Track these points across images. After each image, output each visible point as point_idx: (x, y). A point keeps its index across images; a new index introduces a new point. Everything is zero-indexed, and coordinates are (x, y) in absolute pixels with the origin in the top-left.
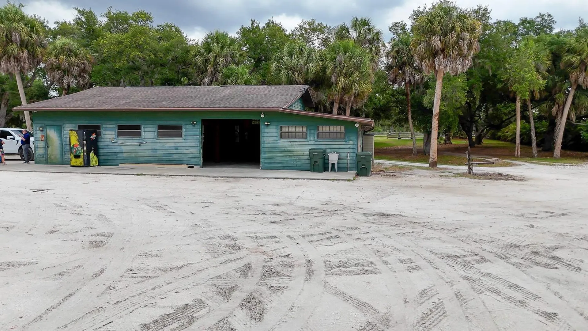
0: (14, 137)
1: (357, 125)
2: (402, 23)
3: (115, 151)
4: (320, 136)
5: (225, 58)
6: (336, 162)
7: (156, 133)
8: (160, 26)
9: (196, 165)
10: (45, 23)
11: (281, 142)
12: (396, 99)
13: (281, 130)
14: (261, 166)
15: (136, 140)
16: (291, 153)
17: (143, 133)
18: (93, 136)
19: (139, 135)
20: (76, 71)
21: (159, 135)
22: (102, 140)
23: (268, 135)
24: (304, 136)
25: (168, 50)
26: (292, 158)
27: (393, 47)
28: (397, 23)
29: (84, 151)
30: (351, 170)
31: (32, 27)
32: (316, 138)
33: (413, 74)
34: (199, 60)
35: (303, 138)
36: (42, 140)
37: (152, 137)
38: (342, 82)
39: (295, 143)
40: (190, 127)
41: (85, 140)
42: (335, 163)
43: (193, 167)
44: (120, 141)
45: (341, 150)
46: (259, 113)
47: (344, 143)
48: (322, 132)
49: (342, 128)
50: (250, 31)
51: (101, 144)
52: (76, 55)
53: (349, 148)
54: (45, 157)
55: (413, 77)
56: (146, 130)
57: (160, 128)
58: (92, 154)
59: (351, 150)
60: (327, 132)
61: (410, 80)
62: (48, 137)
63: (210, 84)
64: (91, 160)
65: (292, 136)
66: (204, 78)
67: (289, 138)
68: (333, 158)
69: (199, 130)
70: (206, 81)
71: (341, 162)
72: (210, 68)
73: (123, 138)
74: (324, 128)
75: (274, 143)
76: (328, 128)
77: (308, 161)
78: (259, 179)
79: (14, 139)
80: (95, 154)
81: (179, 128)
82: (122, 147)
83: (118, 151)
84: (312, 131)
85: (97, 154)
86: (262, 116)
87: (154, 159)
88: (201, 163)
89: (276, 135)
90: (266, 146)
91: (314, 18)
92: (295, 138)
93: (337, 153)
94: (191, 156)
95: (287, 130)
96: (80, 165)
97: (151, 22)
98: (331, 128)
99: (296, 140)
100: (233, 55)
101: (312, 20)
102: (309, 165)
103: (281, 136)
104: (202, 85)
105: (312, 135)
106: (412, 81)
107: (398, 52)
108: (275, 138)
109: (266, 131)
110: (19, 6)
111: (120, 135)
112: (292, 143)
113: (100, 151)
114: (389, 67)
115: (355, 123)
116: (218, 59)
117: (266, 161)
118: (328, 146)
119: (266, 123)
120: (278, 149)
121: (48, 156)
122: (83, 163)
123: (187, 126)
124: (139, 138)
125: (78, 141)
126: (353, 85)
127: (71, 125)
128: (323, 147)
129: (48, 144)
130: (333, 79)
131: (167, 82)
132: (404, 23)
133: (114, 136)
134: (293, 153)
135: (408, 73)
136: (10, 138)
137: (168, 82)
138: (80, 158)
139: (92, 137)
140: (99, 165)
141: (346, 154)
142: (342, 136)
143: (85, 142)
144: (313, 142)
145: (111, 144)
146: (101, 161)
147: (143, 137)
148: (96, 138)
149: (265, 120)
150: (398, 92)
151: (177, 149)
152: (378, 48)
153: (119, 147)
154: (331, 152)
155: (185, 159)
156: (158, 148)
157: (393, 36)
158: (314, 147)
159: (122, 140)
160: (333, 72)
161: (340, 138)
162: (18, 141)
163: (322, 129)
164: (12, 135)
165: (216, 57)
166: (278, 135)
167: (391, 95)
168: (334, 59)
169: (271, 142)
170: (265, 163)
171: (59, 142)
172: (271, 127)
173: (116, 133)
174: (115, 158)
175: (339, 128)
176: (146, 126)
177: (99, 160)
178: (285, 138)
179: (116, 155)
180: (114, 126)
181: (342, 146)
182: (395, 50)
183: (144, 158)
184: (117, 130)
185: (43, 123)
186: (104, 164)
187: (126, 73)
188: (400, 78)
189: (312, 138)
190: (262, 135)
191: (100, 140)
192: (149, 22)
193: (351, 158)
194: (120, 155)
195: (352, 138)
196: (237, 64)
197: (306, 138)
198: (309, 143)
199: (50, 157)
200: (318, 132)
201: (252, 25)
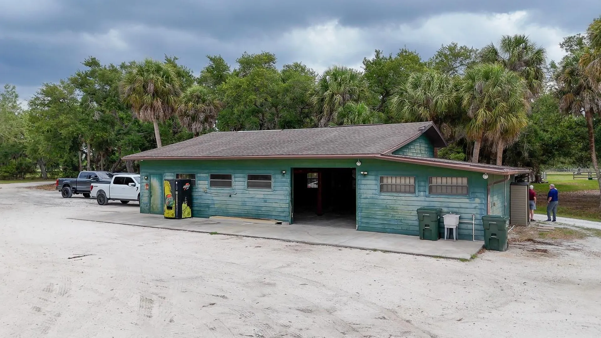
0: (135, 184)
1: (485, 177)
2: (578, 36)
3: (207, 202)
4: (434, 190)
5: (343, 95)
6: (454, 227)
7: (246, 184)
8: (287, 66)
9: (284, 221)
10: (190, 73)
11: (382, 197)
12: (576, 132)
13: (381, 181)
14: (357, 226)
15: (227, 190)
16: (394, 212)
17: (233, 184)
18: (187, 186)
19: (229, 185)
20: (202, 117)
21: (250, 186)
22: (197, 190)
23: (365, 187)
24: (412, 191)
25: (287, 91)
26: (396, 218)
27: (564, 67)
28: (571, 37)
29: (175, 201)
30: (477, 238)
31: (167, 77)
32: (427, 193)
33: (596, 101)
34: (315, 99)
35: (410, 192)
36: (146, 189)
37: (242, 187)
38: (482, 115)
39: (399, 198)
40: (279, 177)
41: (177, 191)
42: (453, 229)
43: (280, 223)
44: (212, 191)
45: (462, 211)
46: (356, 160)
47: (467, 201)
48: (436, 185)
49: (465, 181)
50: (375, 63)
51: (195, 194)
52: (204, 101)
53: (475, 208)
54: (148, 206)
55: (596, 104)
56: (237, 179)
57: (251, 177)
58: (184, 206)
59: (478, 211)
60: (442, 184)
61: (591, 109)
62: (151, 185)
63: (326, 125)
64: (183, 212)
65: (396, 190)
66: (321, 119)
67: (392, 191)
68: (450, 221)
69: (289, 180)
70: (323, 121)
71: (463, 226)
72: (326, 107)
73: (215, 188)
74: (439, 180)
75: (372, 198)
76: (444, 180)
77: (417, 223)
78: (340, 248)
79: (135, 186)
80: (188, 205)
81: (268, 178)
82: (214, 198)
83: (210, 202)
84: (423, 184)
85: (190, 204)
86: (359, 164)
87: (243, 212)
88: (289, 219)
89: (376, 187)
90: (363, 201)
91: (455, 42)
92: (400, 192)
93: (457, 213)
94: (280, 210)
95: (389, 181)
96: (172, 217)
97: (274, 63)
98: (449, 179)
99: (401, 195)
100: (352, 91)
101: (453, 44)
102: (417, 228)
103: (382, 189)
104: (320, 126)
105: (422, 189)
106: (595, 109)
107: (571, 73)
108: (374, 192)
109: (364, 182)
110: (174, 60)
111: (212, 184)
112: (395, 198)
113: (195, 202)
114: (561, 93)
115: (483, 173)
116: (335, 97)
117: (363, 221)
118: (444, 204)
119: (362, 173)
120: (378, 205)
121: (151, 206)
122: (174, 214)
123: (277, 176)
124: (229, 189)
125: (171, 192)
126: (498, 119)
127: (170, 174)
128: (437, 205)
129: (151, 193)
130: (470, 113)
131: (287, 125)
132: (581, 37)
133: (207, 186)
134: (396, 212)
135: (587, 99)
136: (132, 185)
137: (287, 123)
138: (172, 209)
139: (184, 187)
140: (192, 217)
141: (470, 216)
142: (465, 191)
143: (177, 193)
144: (423, 198)
145: (204, 194)
146: (195, 212)
147: (234, 187)
148: (189, 188)
149: (362, 168)
150: (578, 124)
151: (265, 202)
152: (538, 71)
153: (211, 198)
154: (448, 213)
155: (274, 213)
156: (246, 200)
157: (567, 54)
158: (425, 204)
159: (214, 190)
160: (470, 104)
161: (462, 195)
162: (137, 188)
163: (437, 181)
164: (133, 182)
165: (333, 95)
166: (377, 188)
167: (568, 127)
168: (471, 88)
169: (369, 196)
170: (362, 222)
171: (160, 191)
172: (369, 177)
173: (209, 183)
174: (207, 209)
175: (460, 180)
176: (236, 175)
177: (192, 211)
178: (387, 191)
179: (208, 206)
180: (207, 175)
181: (463, 205)
182: (567, 70)
183: (233, 211)
184: (209, 180)
185: (147, 172)
186: (198, 215)
187: (246, 117)
188: (576, 106)
189: (422, 192)
190: (358, 187)
191: (194, 190)
192: (272, 63)
193: (477, 222)
194: (212, 206)
195: (478, 194)
196: (357, 101)
197: (415, 192)
198: (419, 199)
199: (152, 206)
200: (431, 184)
201: (377, 56)
